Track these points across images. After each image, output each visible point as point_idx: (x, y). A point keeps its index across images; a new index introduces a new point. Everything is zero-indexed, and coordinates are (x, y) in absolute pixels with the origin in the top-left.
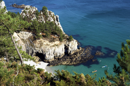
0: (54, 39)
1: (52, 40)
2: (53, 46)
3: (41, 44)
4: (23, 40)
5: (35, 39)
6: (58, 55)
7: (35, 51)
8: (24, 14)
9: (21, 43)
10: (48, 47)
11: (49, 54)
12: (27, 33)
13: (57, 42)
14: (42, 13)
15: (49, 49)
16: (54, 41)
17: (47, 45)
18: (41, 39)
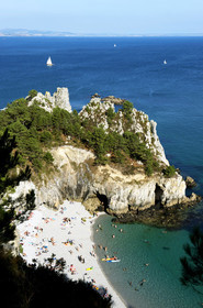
0: (133, 168)
1: (129, 171)
2: (130, 183)
3: (106, 176)
4: (73, 164)
5: (94, 164)
6: (138, 202)
7: (92, 189)
8: (86, 114)
9: (70, 169)
10: (119, 184)
11: (118, 200)
12: (84, 151)
13: (139, 177)
14: (121, 115)
15: (119, 189)
16: (133, 174)
17: (118, 179)
18: (107, 167)
